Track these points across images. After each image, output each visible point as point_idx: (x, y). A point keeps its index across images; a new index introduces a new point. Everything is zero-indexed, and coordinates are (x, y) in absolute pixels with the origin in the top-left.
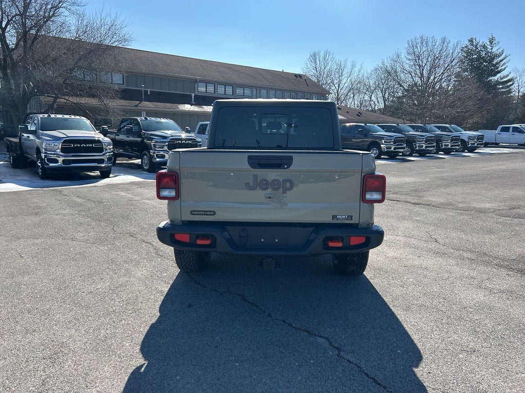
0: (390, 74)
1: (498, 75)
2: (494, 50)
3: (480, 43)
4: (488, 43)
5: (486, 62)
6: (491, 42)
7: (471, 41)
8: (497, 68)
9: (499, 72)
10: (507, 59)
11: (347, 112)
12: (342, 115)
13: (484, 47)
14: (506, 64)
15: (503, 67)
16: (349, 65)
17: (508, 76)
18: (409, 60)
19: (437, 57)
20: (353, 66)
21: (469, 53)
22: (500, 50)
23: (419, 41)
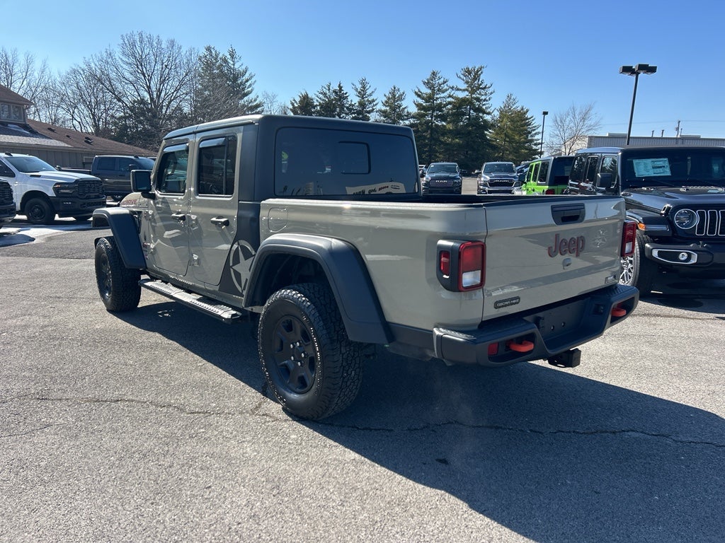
0: (99, 80)
1: (246, 98)
2: (236, 66)
3: (221, 56)
4: (229, 57)
5: (230, 81)
6: (232, 56)
7: (209, 49)
8: (243, 89)
9: (246, 95)
10: (253, 80)
11: (68, 136)
12: (63, 141)
13: (225, 61)
14: (253, 86)
15: (250, 89)
16: (22, 59)
17: (255, 100)
18: (127, 63)
19: (166, 66)
20: (29, 62)
21: (209, 66)
22: (244, 67)
23: (137, 38)
